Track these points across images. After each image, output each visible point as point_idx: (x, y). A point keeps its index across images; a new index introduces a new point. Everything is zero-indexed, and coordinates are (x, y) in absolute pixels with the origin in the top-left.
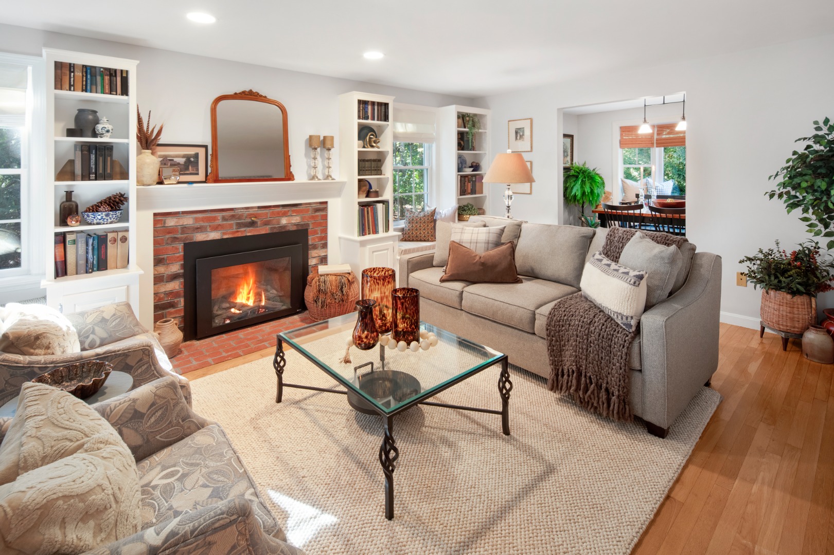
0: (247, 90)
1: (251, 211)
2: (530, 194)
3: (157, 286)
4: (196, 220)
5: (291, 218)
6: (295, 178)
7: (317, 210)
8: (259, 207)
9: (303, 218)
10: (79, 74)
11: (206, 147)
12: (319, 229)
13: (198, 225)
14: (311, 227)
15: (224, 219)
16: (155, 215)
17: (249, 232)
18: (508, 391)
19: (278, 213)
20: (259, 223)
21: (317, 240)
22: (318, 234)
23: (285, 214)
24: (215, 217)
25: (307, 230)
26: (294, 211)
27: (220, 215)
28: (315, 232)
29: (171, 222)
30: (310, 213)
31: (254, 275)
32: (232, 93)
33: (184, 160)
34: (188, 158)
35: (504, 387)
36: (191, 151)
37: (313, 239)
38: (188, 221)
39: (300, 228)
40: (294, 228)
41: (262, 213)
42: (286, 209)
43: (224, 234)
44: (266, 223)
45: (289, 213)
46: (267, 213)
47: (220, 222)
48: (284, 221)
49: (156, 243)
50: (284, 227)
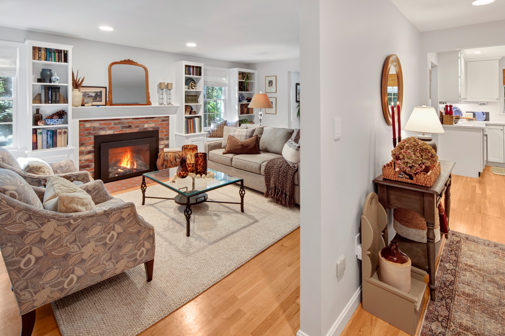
0: (127, 59)
1: (129, 121)
2: (276, 114)
3: (81, 156)
4: (101, 124)
5: (150, 124)
6: (152, 104)
7: (164, 121)
8: (133, 119)
9: (156, 125)
10: (43, 52)
11: (106, 88)
12: (164, 130)
13: (101, 127)
14: (160, 129)
15: (115, 124)
16: (80, 121)
17: (128, 131)
18: (243, 195)
19: (143, 122)
20: (133, 126)
21: (163, 136)
22: (164, 133)
23: (146, 122)
24: (110, 123)
25: (158, 131)
26: (151, 121)
27: (113, 122)
28: (163, 132)
29: (88, 125)
30: (160, 122)
31: (130, 153)
32: (119, 61)
33: (95, 94)
34: (97, 93)
35: (242, 193)
36: (98, 90)
37: (162, 135)
38: (97, 125)
39: (154, 129)
40: (152, 129)
41: (135, 122)
42: (147, 120)
43: (115, 131)
44: (137, 127)
45: (149, 122)
46: (137, 122)
47: (112, 125)
48: (146, 126)
49: (80, 135)
50: (146, 128)
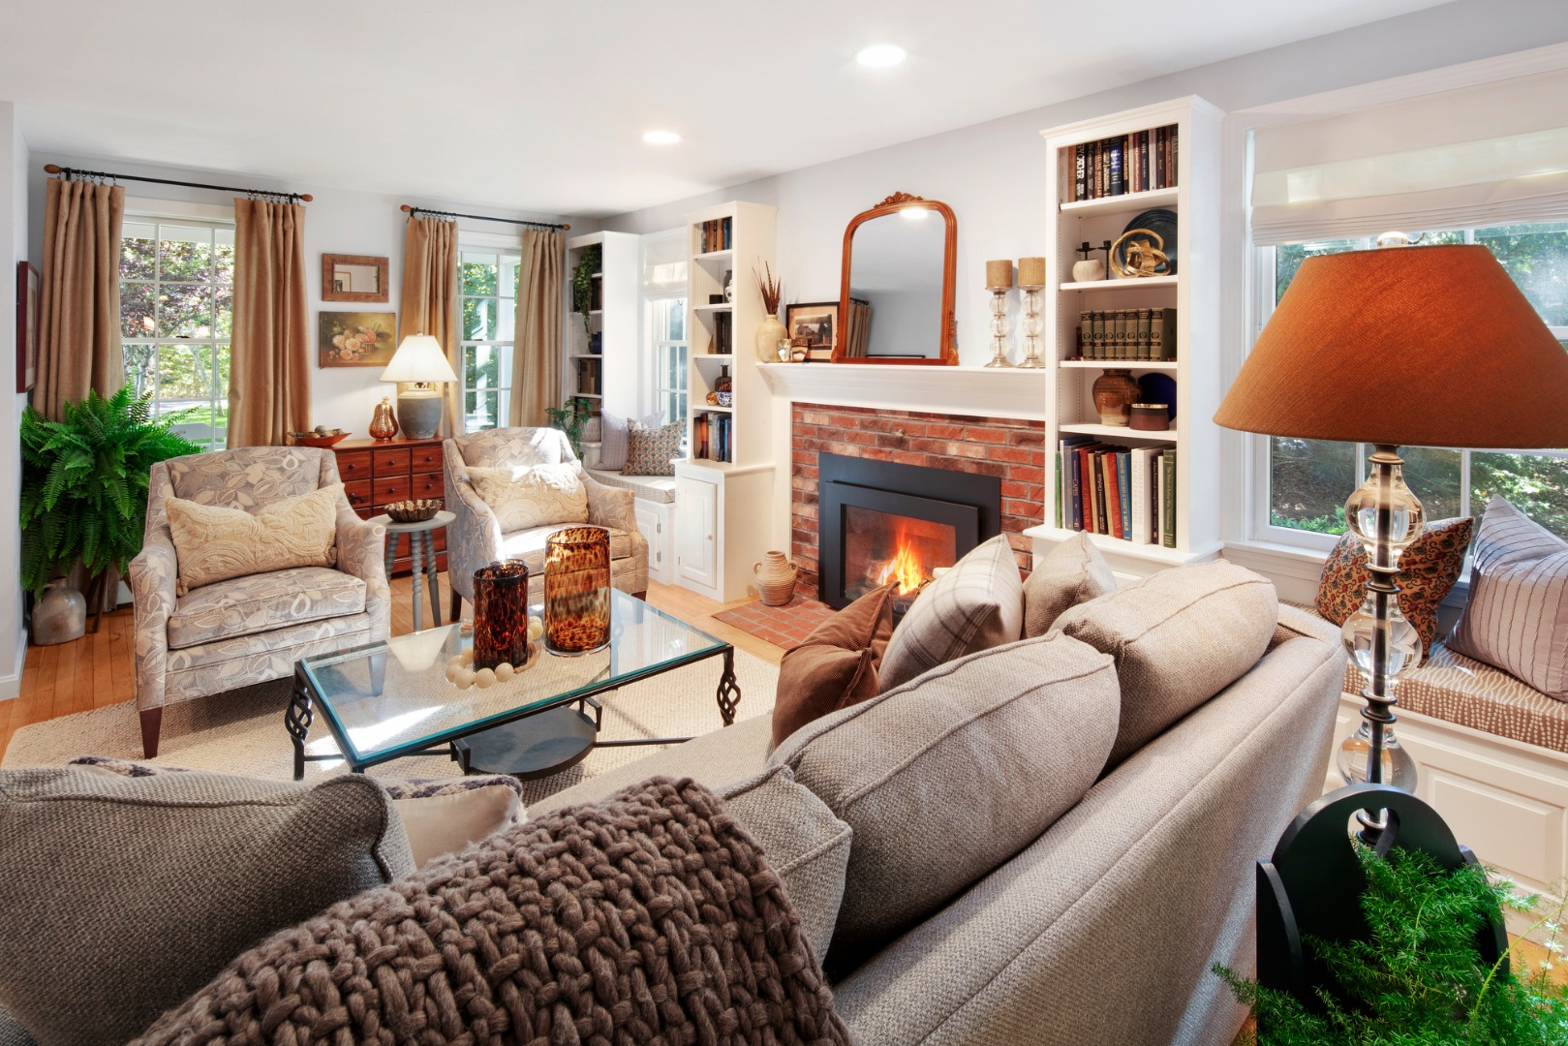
0: (892, 194)
1: (900, 419)
3: (795, 504)
4: (833, 420)
5: (966, 446)
6: (960, 359)
7: (1022, 439)
8: (912, 414)
9: (990, 452)
12: (1028, 486)
13: (833, 428)
14: (1009, 476)
15: (864, 426)
16: (794, 404)
17: (899, 457)
19: (943, 430)
20: (911, 443)
21: (1022, 510)
22: (1024, 497)
23: (954, 436)
24: (852, 420)
25: (998, 482)
26: (972, 433)
27: (858, 417)
28: (1018, 492)
29: (809, 418)
30: (1007, 444)
31: (913, 547)
32: (871, 207)
33: (819, 325)
34: (821, 321)
36: (823, 312)
37: (1014, 506)
38: (823, 420)
39: (984, 472)
40: (971, 469)
41: (916, 426)
42: (957, 426)
43: (864, 450)
44: (922, 447)
45: (964, 434)
46: (924, 427)
47: (857, 429)
48: (953, 449)
49: (795, 444)
50: (952, 462)
